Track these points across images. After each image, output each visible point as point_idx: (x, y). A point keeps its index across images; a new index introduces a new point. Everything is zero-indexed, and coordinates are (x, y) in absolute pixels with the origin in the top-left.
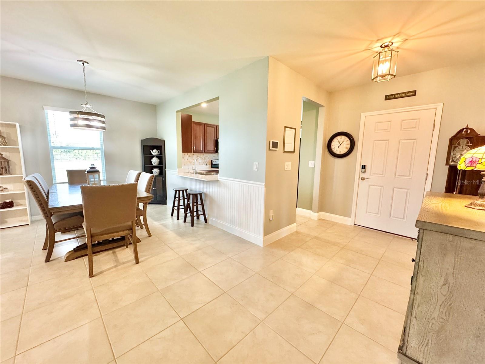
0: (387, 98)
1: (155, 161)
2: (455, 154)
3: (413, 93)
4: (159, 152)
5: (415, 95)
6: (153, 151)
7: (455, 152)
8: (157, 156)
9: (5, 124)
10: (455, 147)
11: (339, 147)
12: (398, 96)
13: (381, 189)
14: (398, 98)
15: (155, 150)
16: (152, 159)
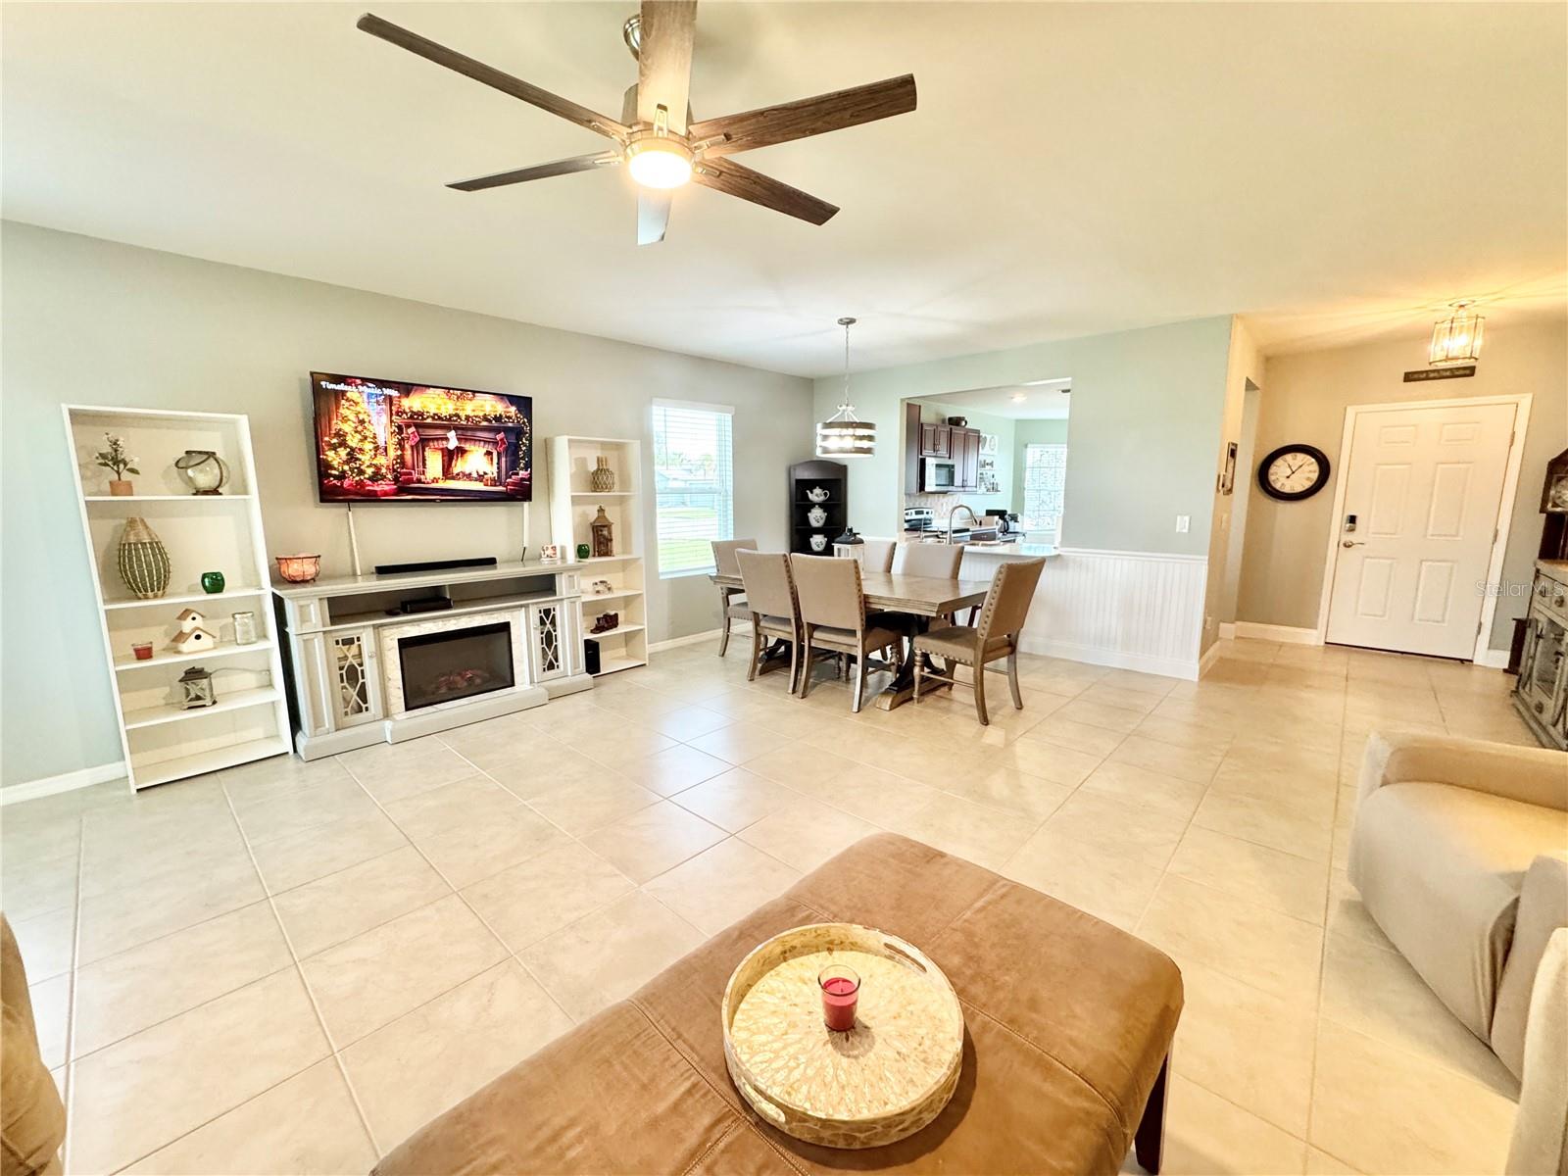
0: (1409, 377)
1: (817, 517)
2: (1560, 492)
3: (1468, 372)
4: (826, 494)
5: (1472, 374)
6: (812, 492)
7: (1559, 488)
8: (822, 505)
9: (611, 443)
10: (1559, 480)
11: (1288, 477)
12: (1436, 375)
13: (1391, 565)
14: (1434, 378)
15: (817, 491)
16: (810, 511)
